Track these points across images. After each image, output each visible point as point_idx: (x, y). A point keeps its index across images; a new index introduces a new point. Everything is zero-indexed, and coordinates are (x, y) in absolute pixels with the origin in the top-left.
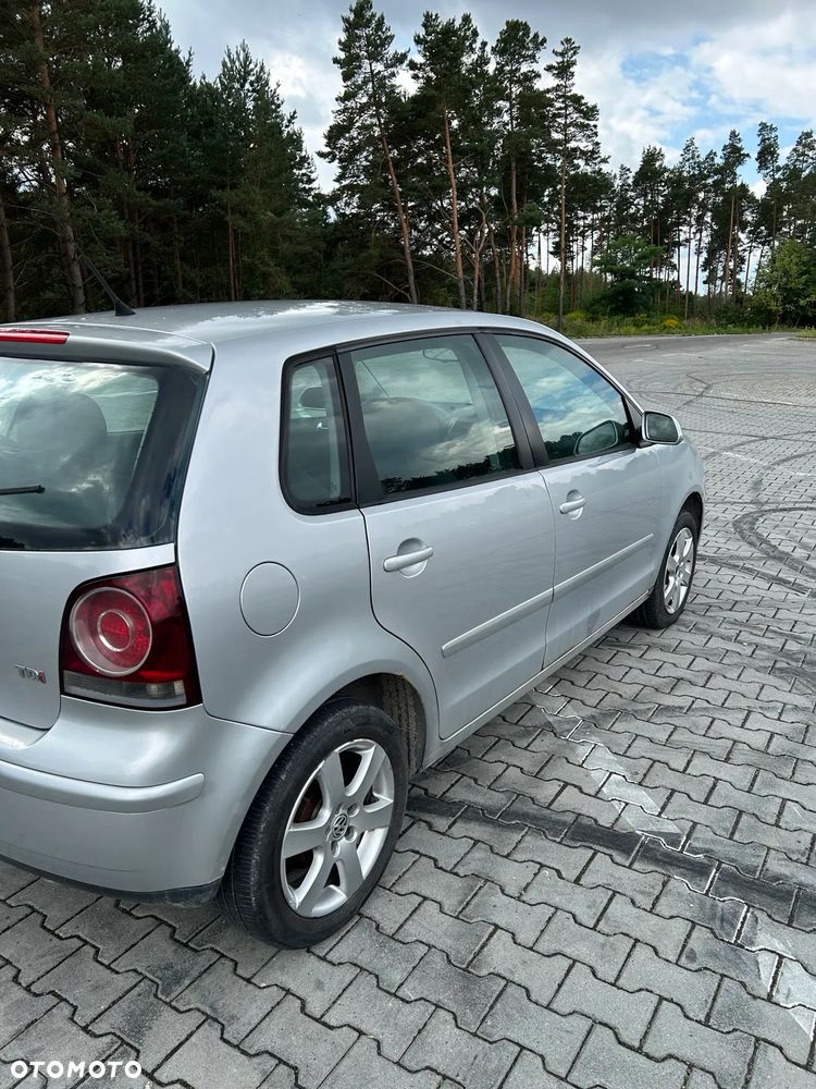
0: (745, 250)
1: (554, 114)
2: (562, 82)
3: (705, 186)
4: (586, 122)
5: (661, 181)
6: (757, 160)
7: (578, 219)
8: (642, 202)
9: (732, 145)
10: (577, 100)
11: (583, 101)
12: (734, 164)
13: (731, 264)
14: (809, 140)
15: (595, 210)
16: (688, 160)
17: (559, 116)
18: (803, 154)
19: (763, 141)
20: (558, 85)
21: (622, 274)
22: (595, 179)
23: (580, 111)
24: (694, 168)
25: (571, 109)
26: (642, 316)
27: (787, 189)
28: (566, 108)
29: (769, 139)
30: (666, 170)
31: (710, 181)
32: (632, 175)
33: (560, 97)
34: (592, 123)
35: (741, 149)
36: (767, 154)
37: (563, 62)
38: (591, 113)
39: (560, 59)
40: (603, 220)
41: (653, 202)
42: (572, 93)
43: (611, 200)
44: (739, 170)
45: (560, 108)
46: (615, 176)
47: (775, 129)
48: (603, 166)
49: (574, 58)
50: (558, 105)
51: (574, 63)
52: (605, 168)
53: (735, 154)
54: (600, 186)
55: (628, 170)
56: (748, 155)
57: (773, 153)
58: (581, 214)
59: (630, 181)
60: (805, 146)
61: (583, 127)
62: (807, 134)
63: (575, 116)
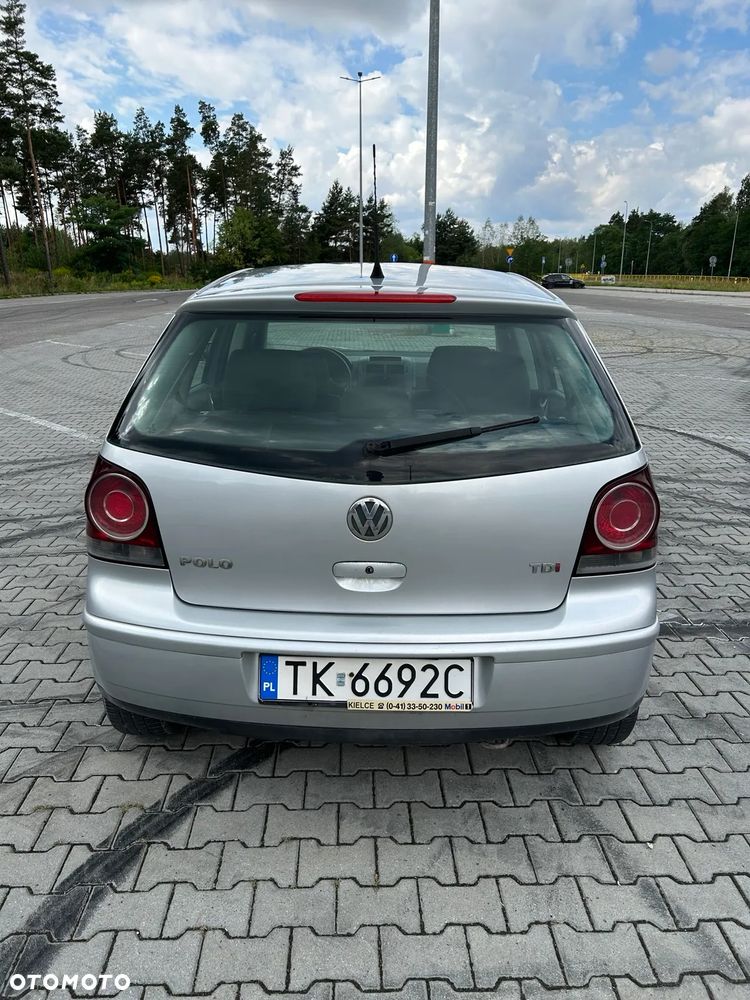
0: (201, 214)
1: (8, 69)
2: (12, 38)
3: (160, 153)
4: (44, 81)
5: (119, 146)
6: (202, 134)
7: (40, 175)
8: (103, 164)
9: (178, 120)
10: (31, 58)
11: (38, 60)
12: (182, 136)
13: (190, 226)
14: (241, 122)
15: (57, 168)
16: (141, 128)
17: (15, 71)
18: (238, 134)
19: (204, 118)
20: (8, 40)
21: (102, 232)
22: (53, 137)
23: (37, 70)
24: (147, 136)
25: (25, 66)
26: (128, 272)
27: (229, 162)
28: (20, 64)
29: (209, 117)
30: (121, 135)
31: (162, 149)
32: (89, 136)
33: (12, 52)
34: (50, 82)
35: (187, 123)
36: (210, 130)
37: (10, 18)
38: (47, 72)
39: (6, 15)
40: (66, 177)
41: (113, 163)
42: (24, 50)
43: (71, 159)
44: (188, 142)
45: (14, 64)
46: (71, 136)
47: (213, 109)
48: (58, 124)
49: (21, 16)
50: (11, 60)
51: (21, 21)
52: (62, 127)
53: (182, 129)
54: (58, 144)
55: (85, 131)
56: (193, 129)
57: (214, 130)
58: (42, 170)
59: (88, 142)
60: (239, 126)
61: (43, 86)
62: (238, 116)
63: (31, 73)
